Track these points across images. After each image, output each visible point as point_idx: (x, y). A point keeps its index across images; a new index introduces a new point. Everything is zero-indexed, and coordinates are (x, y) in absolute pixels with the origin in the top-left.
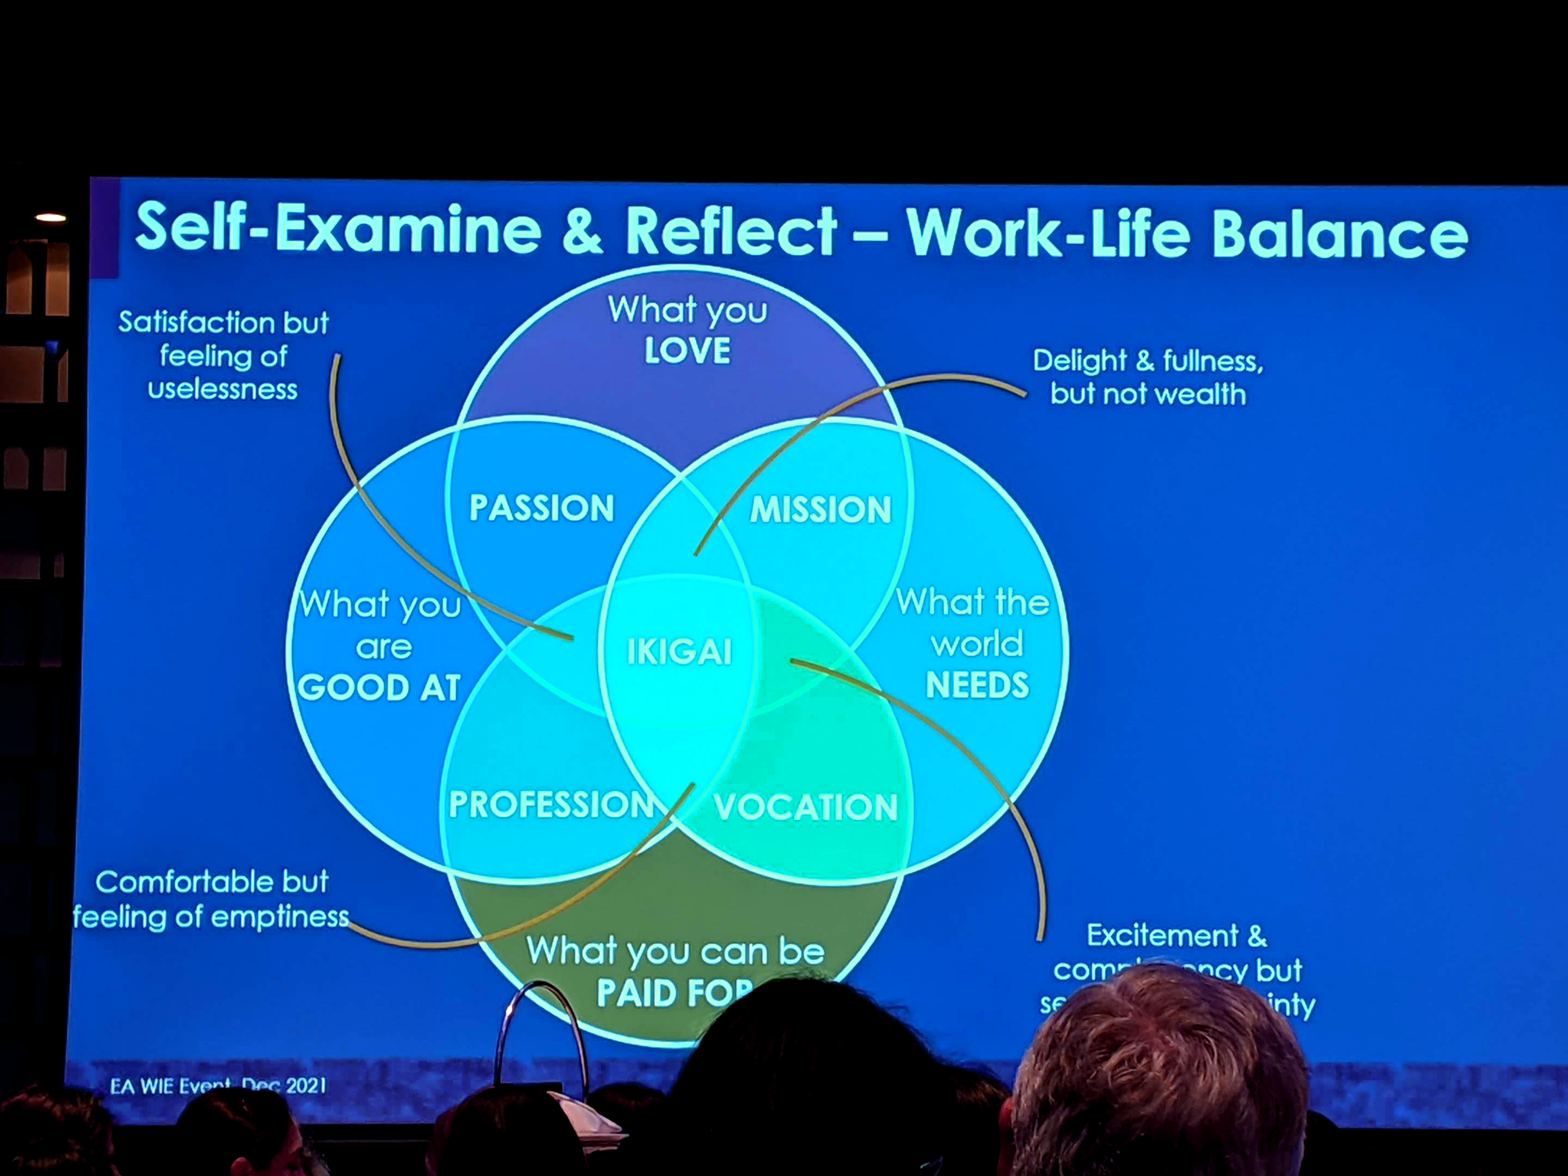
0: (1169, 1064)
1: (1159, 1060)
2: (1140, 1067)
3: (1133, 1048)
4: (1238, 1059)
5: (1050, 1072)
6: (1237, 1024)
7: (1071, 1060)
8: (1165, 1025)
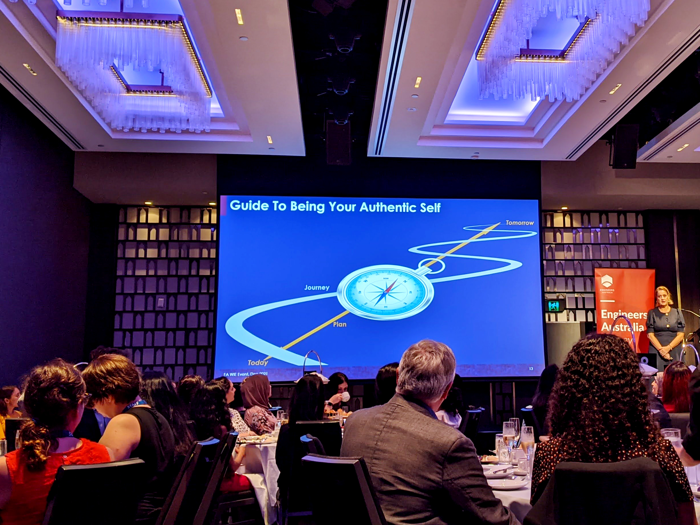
0: (426, 359)
1: (424, 358)
2: (421, 360)
3: (419, 356)
4: (440, 357)
5: (404, 361)
6: (440, 350)
7: (408, 359)
8: (426, 351)
